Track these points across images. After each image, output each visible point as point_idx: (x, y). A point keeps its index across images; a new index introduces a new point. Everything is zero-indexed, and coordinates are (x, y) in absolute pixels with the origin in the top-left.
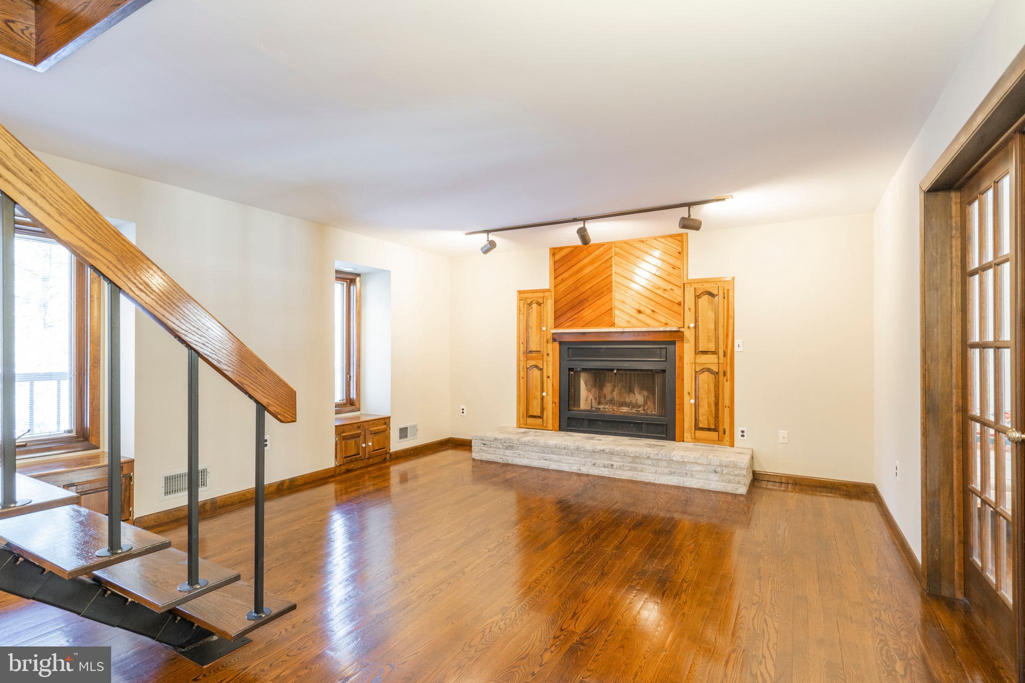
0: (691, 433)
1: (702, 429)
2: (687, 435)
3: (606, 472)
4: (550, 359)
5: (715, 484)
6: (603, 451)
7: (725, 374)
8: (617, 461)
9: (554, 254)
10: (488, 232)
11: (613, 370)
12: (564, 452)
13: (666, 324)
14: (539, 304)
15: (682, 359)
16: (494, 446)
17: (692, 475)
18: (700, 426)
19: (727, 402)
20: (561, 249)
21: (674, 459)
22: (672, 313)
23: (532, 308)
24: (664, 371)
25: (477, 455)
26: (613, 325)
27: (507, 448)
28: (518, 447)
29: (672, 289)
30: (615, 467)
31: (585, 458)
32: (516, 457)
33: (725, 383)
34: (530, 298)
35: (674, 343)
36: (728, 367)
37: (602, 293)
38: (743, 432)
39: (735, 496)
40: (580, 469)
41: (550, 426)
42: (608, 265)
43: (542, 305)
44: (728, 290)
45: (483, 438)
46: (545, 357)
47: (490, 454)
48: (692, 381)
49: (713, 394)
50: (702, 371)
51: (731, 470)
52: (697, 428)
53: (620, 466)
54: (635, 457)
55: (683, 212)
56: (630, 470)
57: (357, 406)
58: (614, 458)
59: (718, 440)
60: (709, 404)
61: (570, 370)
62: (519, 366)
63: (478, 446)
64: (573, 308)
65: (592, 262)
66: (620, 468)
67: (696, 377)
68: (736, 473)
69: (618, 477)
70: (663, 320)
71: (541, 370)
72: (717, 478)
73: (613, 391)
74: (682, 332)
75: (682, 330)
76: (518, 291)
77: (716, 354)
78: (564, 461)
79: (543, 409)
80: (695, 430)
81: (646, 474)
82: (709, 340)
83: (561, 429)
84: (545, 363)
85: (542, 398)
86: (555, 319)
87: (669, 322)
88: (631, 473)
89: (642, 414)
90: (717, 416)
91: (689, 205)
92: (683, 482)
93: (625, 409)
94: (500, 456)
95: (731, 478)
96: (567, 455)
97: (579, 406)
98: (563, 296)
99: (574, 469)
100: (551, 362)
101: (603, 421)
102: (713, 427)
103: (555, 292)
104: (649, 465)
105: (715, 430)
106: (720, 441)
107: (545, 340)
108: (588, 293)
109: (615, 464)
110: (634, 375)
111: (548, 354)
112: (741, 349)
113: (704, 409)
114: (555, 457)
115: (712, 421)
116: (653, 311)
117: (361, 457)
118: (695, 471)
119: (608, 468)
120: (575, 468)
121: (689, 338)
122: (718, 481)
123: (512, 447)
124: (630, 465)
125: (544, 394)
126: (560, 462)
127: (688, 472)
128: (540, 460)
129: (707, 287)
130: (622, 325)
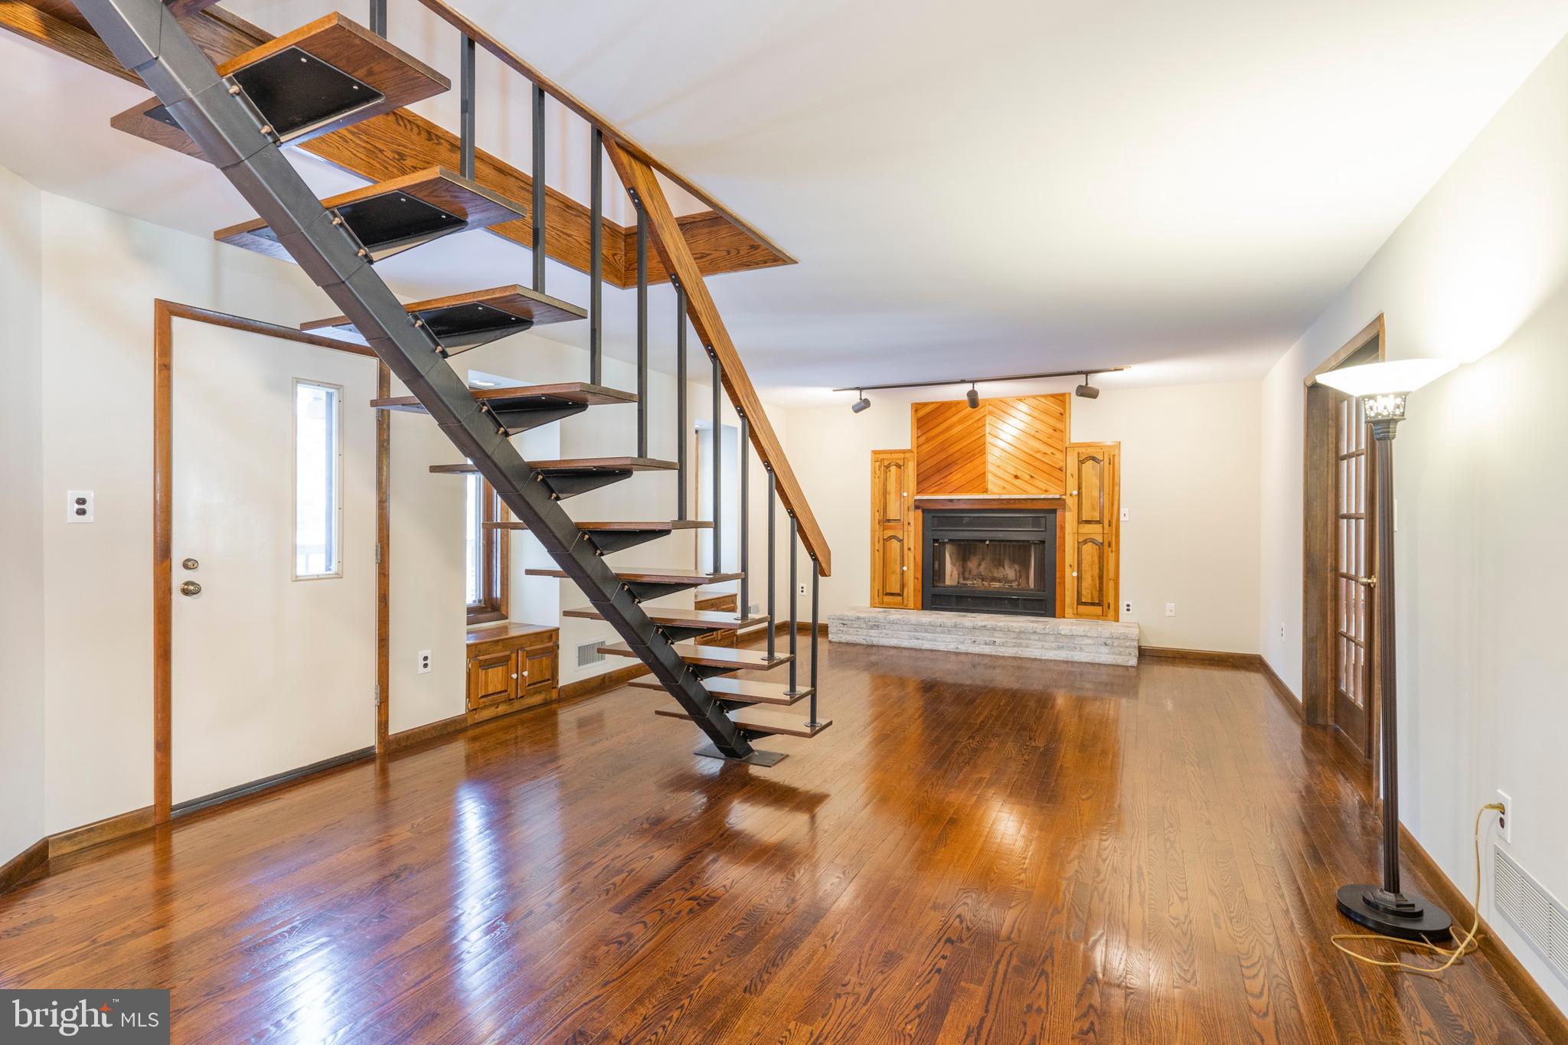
0: (1073, 608)
1: (1085, 604)
2: (1068, 611)
3: (987, 650)
4: (912, 528)
5: (1105, 657)
6: (985, 626)
7: (1110, 545)
8: (999, 638)
9: (916, 411)
10: (860, 389)
11: (986, 540)
12: (939, 630)
13: (1046, 491)
14: (899, 466)
15: (1063, 528)
16: (856, 626)
17: (1081, 648)
18: (1083, 601)
19: (1112, 575)
20: (925, 405)
21: (1063, 633)
22: (1053, 479)
23: (890, 471)
24: (1043, 542)
25: (835, 637)
26: (986, 491)
27: (872, 628)
29: (1052, 453)
30: (997, 644)
31: (963, 635)
32: (883, 637)
33: (1110, 554)
34: (888, 459)
35: (1054, 511)
36: (1114, 537)
37: (974, 455)
38: (1128, 605)
39: (1127, 667)
40: (957, 648)
41: (911, 604)
42: (980, 424)
43: (902, 467)
44: (1114, 456)
45: (841, 617)
46: (906, 526)
47: (851, 634)
48: (1074, 552)
49: (1097, 567)
50: (1085, 542)
51: (1122, 641)
52: (1080, 603)
53: (1003, 643)
54: (1021, 632)
55: (1081, 380)
56: (1014, 646)
58: (996, 634)
59: (1103, 615)
60: (1092, 576)
61: (935, 541)
62: (873, 537)
63: (836, 626)
64: (939, 471)
65: (961, 421)
66: (1003, 645)
67: (1078, 548)
68: (1128, 644)
69: (1001, 655)
70: (1043, 487)
71: (901, 541)
72: (1107, 651)
73: (979, 565)
74: (1064, 500)
75: (1063, 497)
76: (873, 451)
77: (1101, 523)
78: (940, 639)
79: (903, 586)
80: (1077, 604)
81: (1032, 650)
82: (1093, 509)
83: (924, 607)
84: (906, 534)
85: (903, 573)
86: (917, 484)
87: (1049, 488)
88: (1015, 650)
89: (1016, 589)
90: (1101, 590)
91: (1087, 373)
92: (1072, 656)
93: (997, 585)
94: (864, 637)
95: (1122, 649)
96: (943, 633)
97: (944, 581)
98: (927, 457)
99: (951, 647)
100: (913, 531)
101: (973, 598)
102: (1097, 602)
103: (917, 453)
104: (1036, 640)
105: (1099, 604)
106: (1104, 616)
107: (906, 508)
108: (957, 455)
109: (998, 641)
110: (1009, 546)
111: (909, 524)
112: (1126, 519)
113: (1087, 583)
114: (929, 636)
115: (1096, 594)
116: (1031, 477)
118: (1085, 644)
119: (989, 645)
120: (953, 646)
121: (1071, 506)
122: (1109, 654)
123: (878, 626)
125: (905, 568)
126: (935, 640)
127: (1078, 646)
128: (911, 640)
129: (1091, 452)
130: (995, 490)
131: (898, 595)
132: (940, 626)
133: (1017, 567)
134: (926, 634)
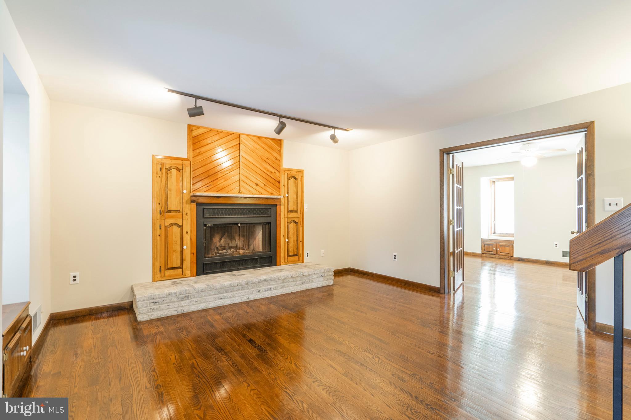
0: (285, 259)
1: (291, 256)
2: (283, 261)
3: (267, 295)
4: (189, 217)
6: (265, 280)
7: (300, 223)
8: (273, 285)
9: (191, 131)
11: (238, 224)
12: (236, 288)
13: (271, 194)
14: (179, 170)
15: (280, 215)
16: (167, 301)
18: (290, 254)
19: (301, 239)
20: (198, 128)
22: (275, 186)
23: (171, 173)
24: (269, 223)
25: (145, 316)
26: (238, 192)
27: (182, 299)
28: (194, 295)
29: (275, 172)
31: (252, 288)
32: (193, 304)
33: (301, 228)
34: (168, 164)
35: (276, 205)
36: (302, 219)
37: (232, 168)
38: (307, 254)
39: (329, 286)
40: (248, 298)
41: (188, 273)
42: (236, 149)
43: (181, 171)
44: (302, 176)
46: (185, 215)
48: (285, 228)
49: (296, 235)
50: (290, 223)
52: (289, 256)
53: (275, 288)
56: (281, 288)
58: (272, 283)
59: (298, 261)
60: (294, 241)
61: (205, 225)
62: (154, 225)
64: (208, 176)
66: (275, 289)
67: (287, 226)
68: (330, 274)
70: (270, 191)
71: (180, 227)
74: (281, 199)
75: (280, 197)
76: (153, 159)
77: (297, 212)
79: (182, 261)
80: (288, 257)
81: (290, 288)
82: (294, 205)
83: (198, 274)
84: (184, 221)
85: (182, 251)
86: (193, 185)
87: (274, 192)
90: (297, 247)
91: (335, 128)
92: (308, 286)
93: (241, 251)
94: (175, 309)
96: (239, 290)
98: (199, 166)
99: (245, 299)
100: (190, 219)
101: (229, 262)
103: (193, 162)
104: (292, 282)
105: (297, 255)
107: (184, 202)
109: (272, 287)
111: (187, 214)
113: (291, 245)
114: (229, 294)
115: (296, 250)
116: (265, 185)
118: (314, 278)
119: (268, 291)
120: (245, 298)
121: (284, 203)
124: (281, 285)
125: (184, 247)
126: (233, 297)
127: (310, 280)
128: (216, 300)
129: (293, 174)
130: (246, 192)
131: (179, 268)
132: (237, 285)
133: (242, 239)
134: (228, 294)
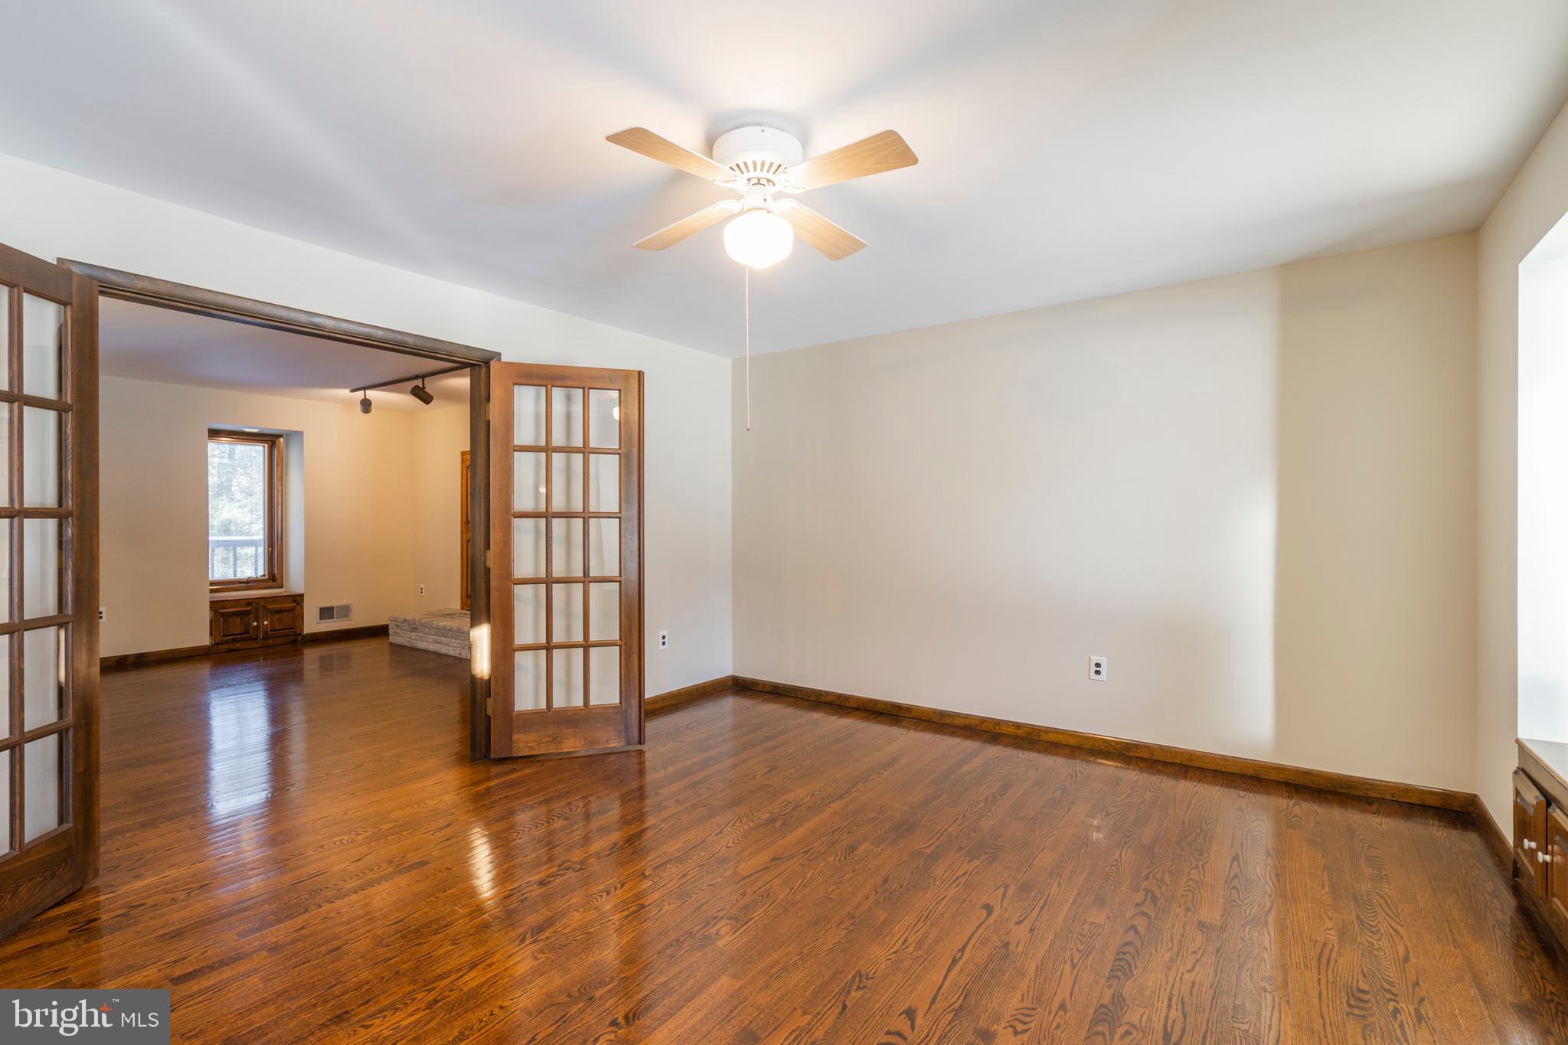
25: (393, 639)
28: (420, 629)
32: (418, 640)
45: (396, 619)
47: (401, 636)
57: (279, 581)
62: (462, 537)
63: (393, 631)
78: (451, 644)
94: (408, 640)
114: (445, 640)
117: (251, 636)
123: (416, 629)
128: (434, 643)
